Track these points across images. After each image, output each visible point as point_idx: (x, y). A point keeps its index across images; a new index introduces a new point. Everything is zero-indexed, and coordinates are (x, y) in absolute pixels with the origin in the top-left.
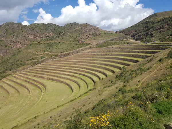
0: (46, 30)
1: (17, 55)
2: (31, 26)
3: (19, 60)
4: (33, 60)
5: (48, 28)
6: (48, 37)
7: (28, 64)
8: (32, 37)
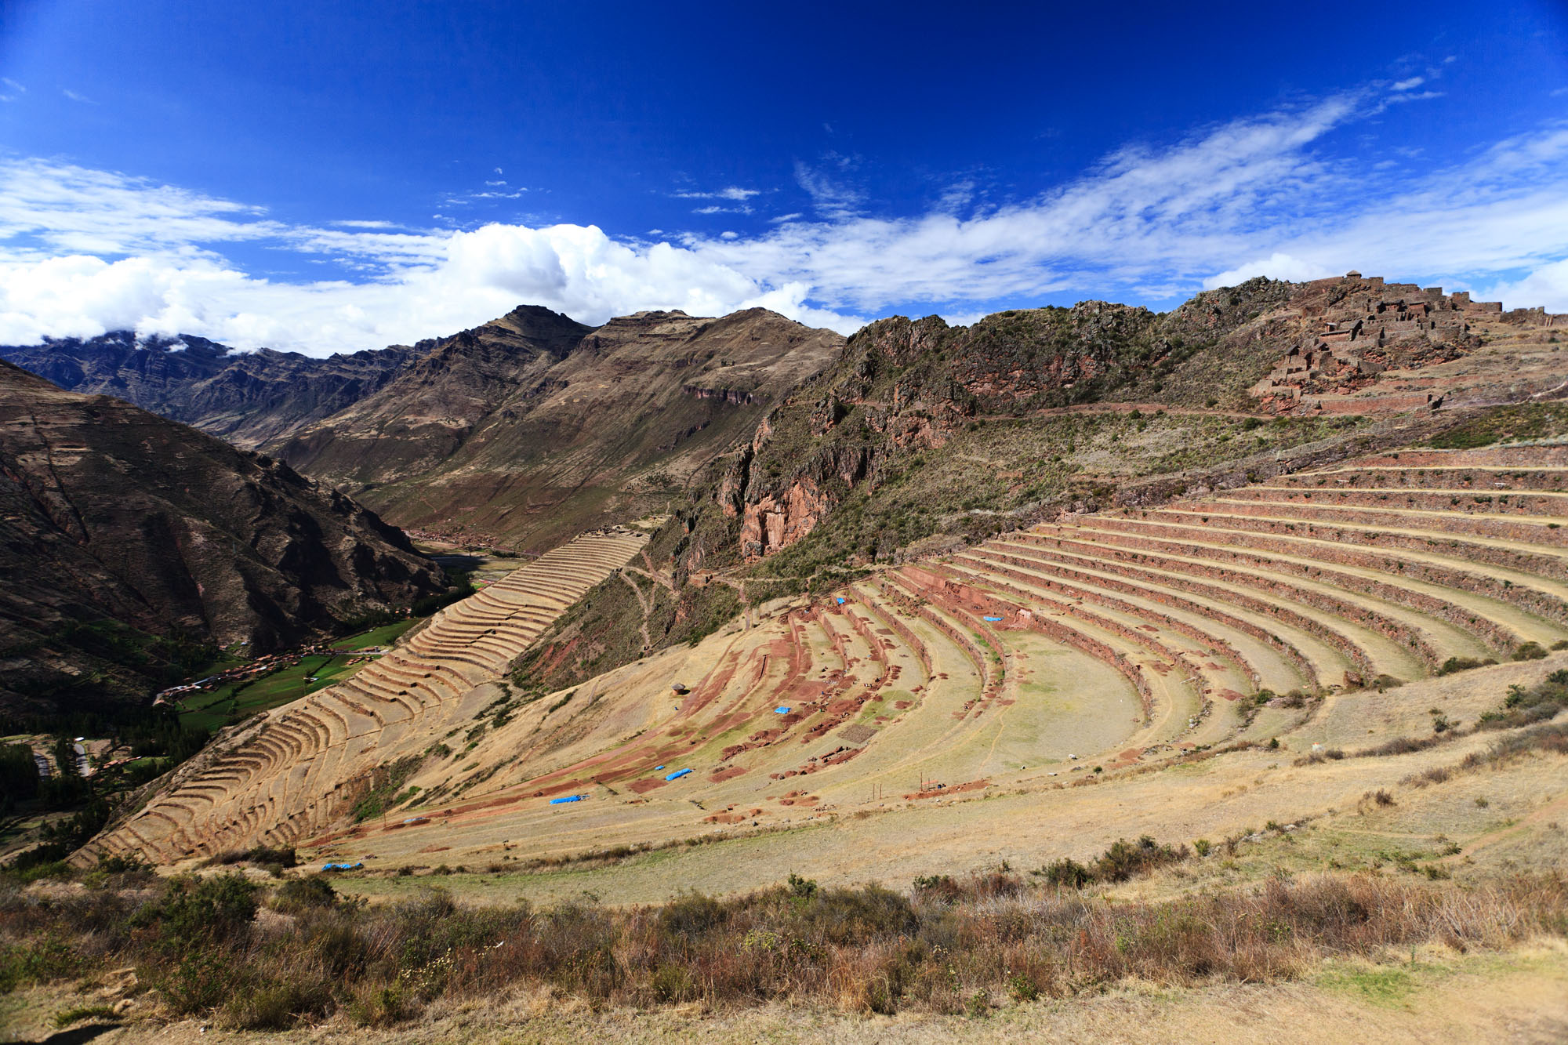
0: (1064, 344)
1: (908, 479)
2: (982, 329)
3: (911, 505)
4: (977, 511)
5: (1074, 331)
6: (1070, 382)
7: (950, 531)
8: (987, 386)
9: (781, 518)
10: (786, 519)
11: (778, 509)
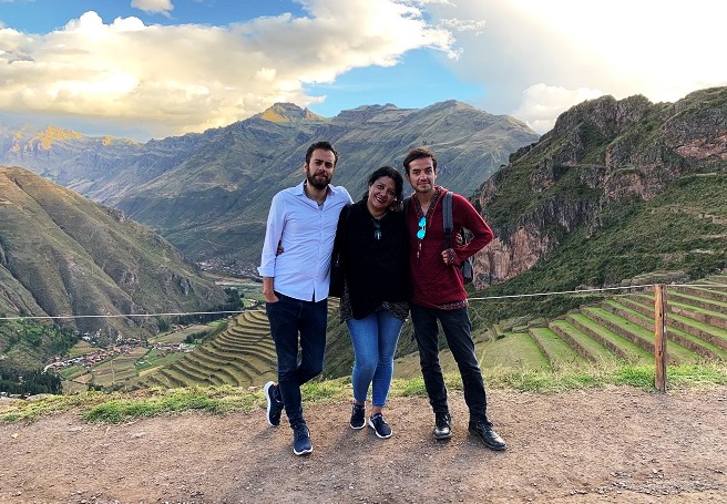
1: (624, 225)
2: (688, 104)
4: (698, 251)
7: (672, 266)
8: (695, 149)
9: (507, 256)
10: (512, 257)
11: (505, 248)
